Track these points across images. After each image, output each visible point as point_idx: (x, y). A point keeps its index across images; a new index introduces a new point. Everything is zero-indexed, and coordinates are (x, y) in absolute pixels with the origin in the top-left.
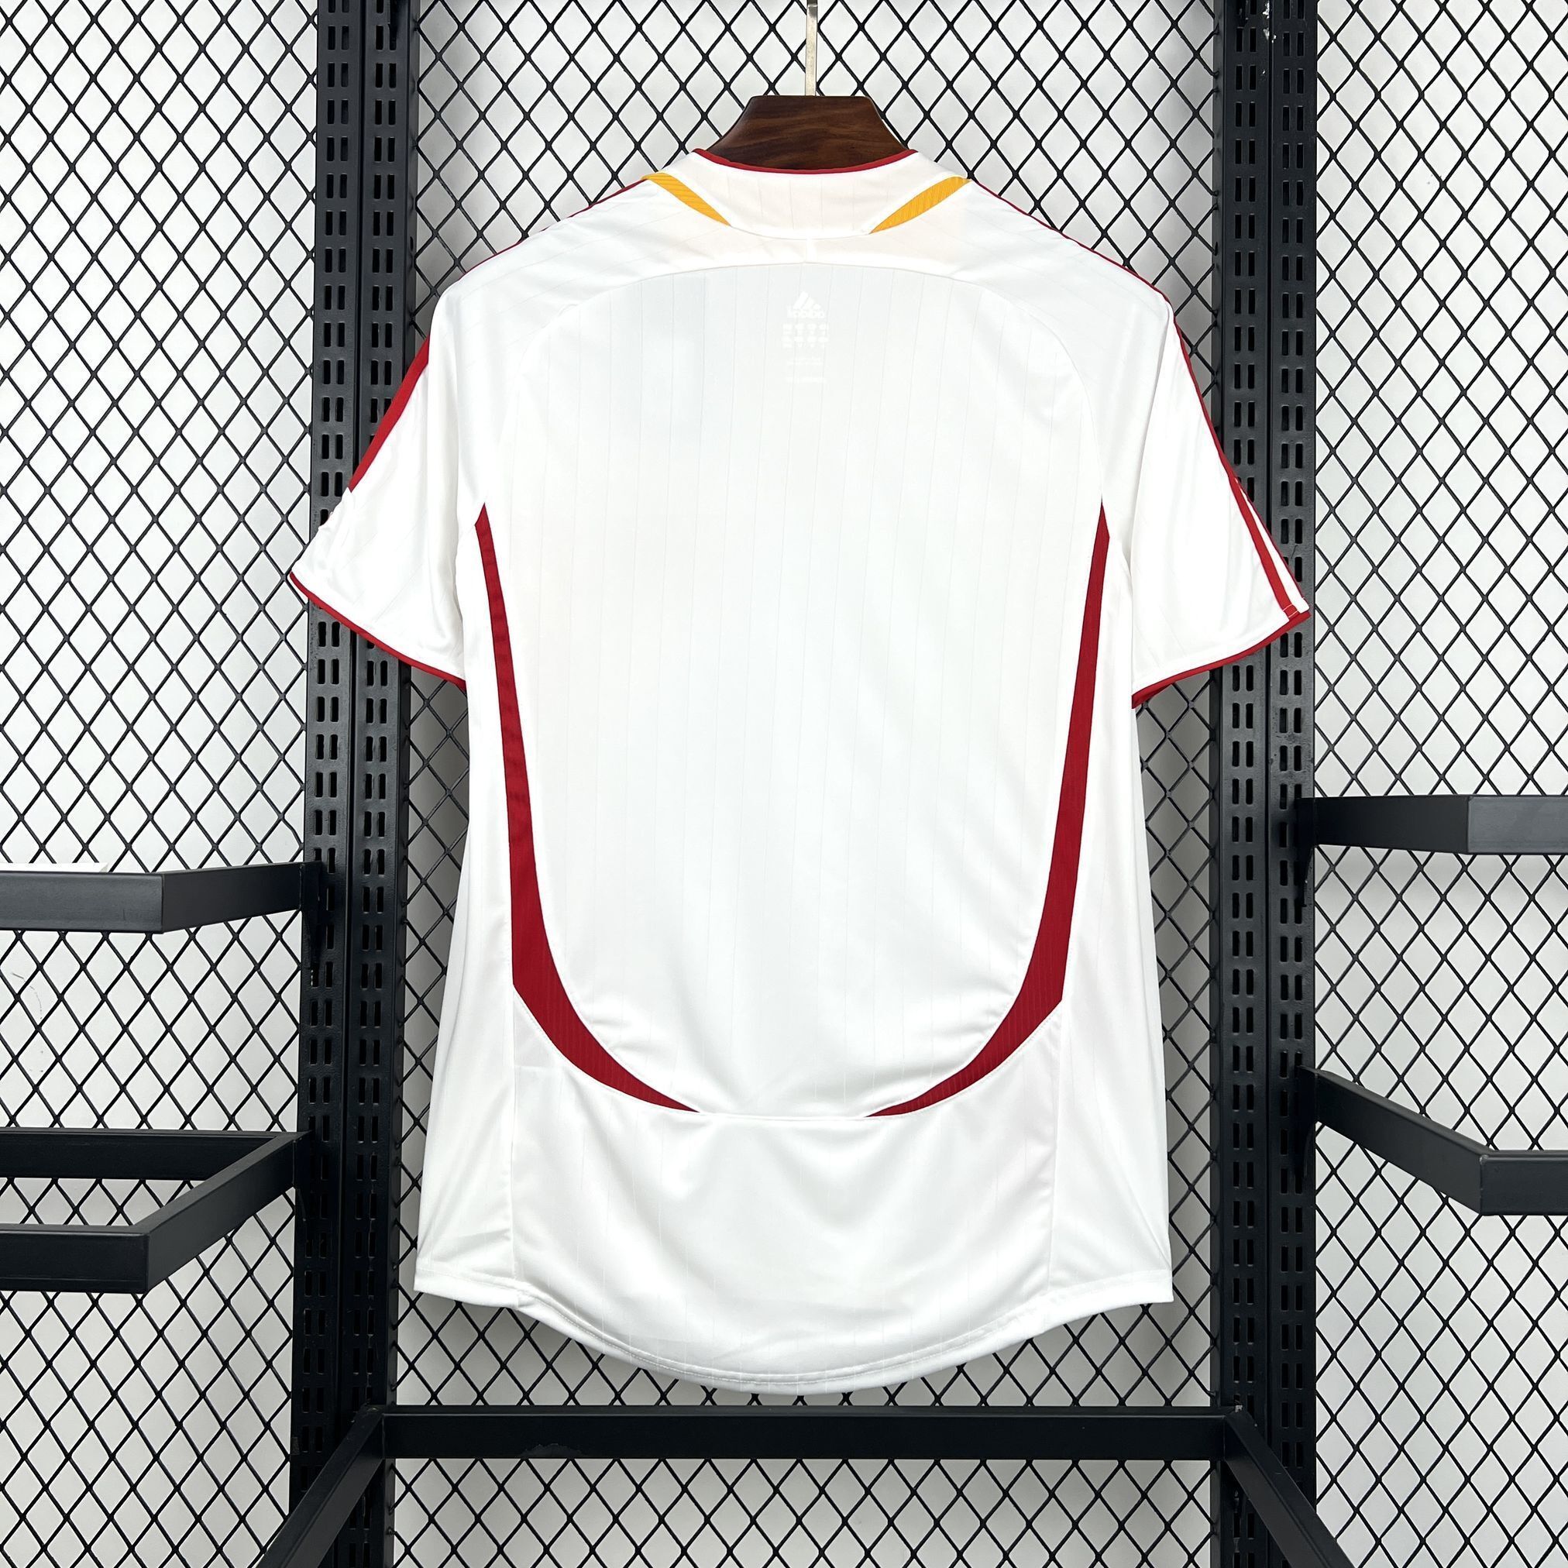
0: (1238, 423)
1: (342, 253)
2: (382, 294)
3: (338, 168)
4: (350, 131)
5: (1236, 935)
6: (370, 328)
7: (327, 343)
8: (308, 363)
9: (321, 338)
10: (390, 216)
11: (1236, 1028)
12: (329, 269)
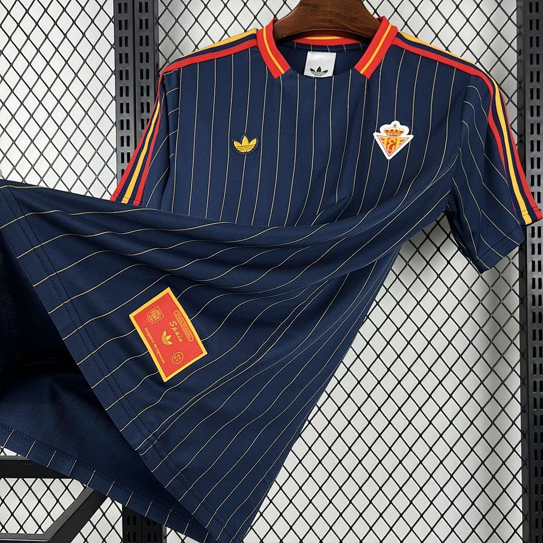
0: (532, 133)
1: (127, 71)
2: (145, 88)
3: (124, 33)
4: (127, 16)
5: (535, 365)
6: (140, 104)
7: (122, 112)
8: (114, 121)
9: (119, 110)
10: (147, 54)
11: (535, 407)
12: (121, 79)
